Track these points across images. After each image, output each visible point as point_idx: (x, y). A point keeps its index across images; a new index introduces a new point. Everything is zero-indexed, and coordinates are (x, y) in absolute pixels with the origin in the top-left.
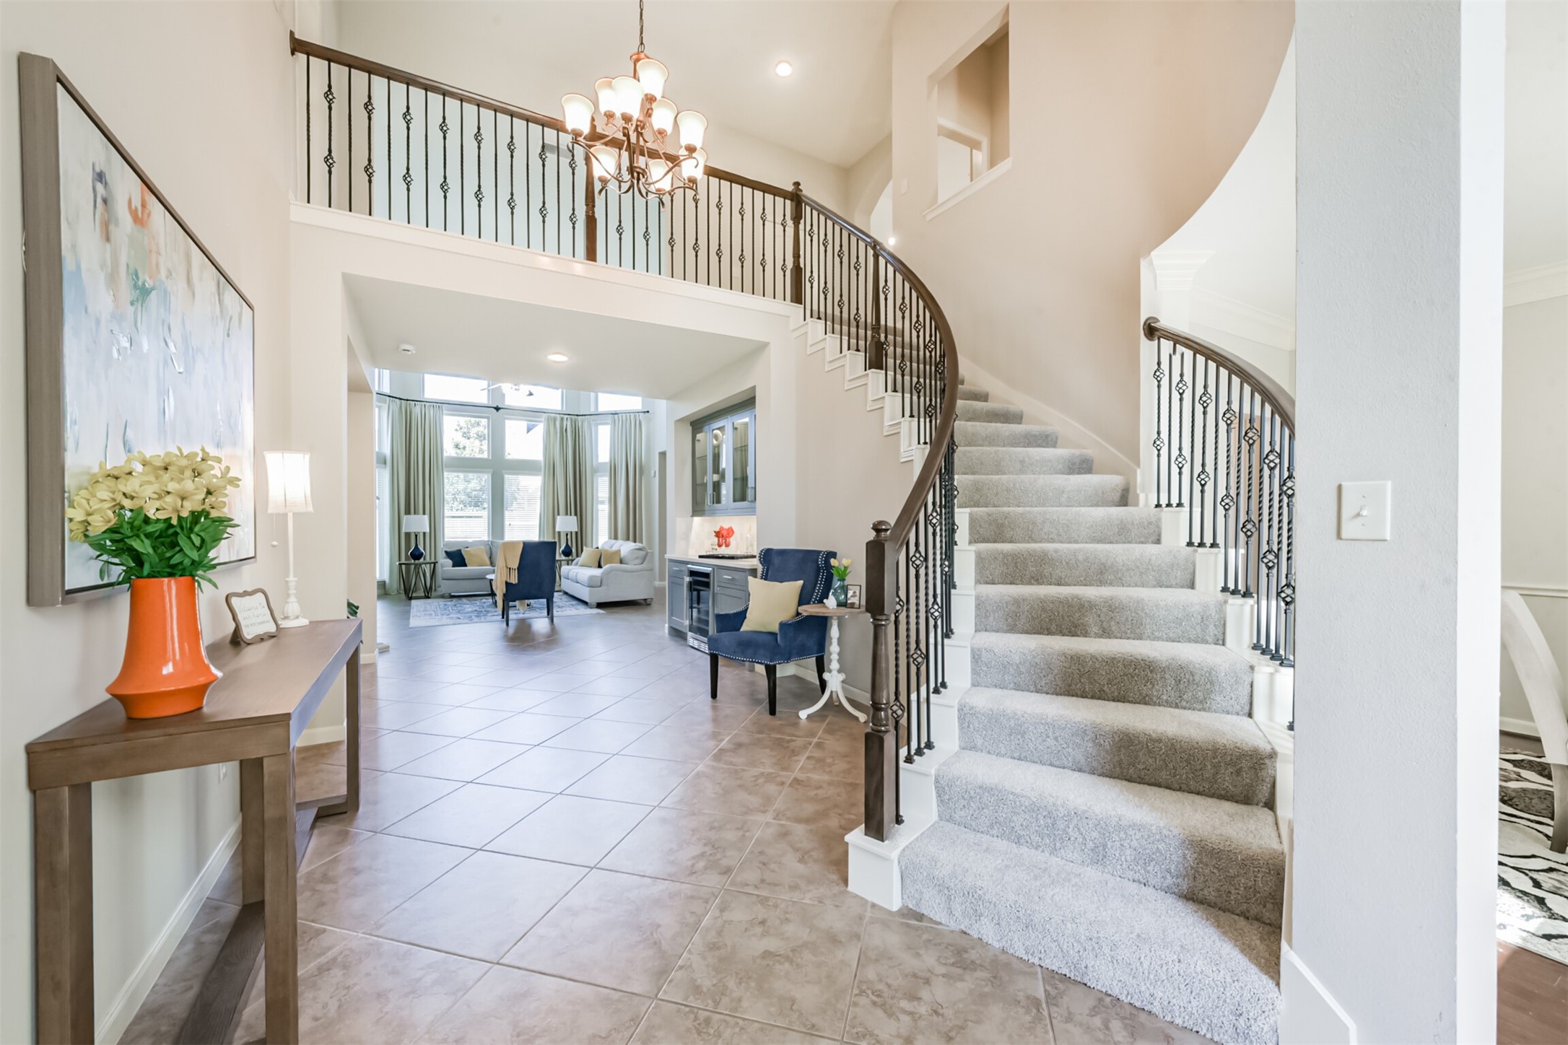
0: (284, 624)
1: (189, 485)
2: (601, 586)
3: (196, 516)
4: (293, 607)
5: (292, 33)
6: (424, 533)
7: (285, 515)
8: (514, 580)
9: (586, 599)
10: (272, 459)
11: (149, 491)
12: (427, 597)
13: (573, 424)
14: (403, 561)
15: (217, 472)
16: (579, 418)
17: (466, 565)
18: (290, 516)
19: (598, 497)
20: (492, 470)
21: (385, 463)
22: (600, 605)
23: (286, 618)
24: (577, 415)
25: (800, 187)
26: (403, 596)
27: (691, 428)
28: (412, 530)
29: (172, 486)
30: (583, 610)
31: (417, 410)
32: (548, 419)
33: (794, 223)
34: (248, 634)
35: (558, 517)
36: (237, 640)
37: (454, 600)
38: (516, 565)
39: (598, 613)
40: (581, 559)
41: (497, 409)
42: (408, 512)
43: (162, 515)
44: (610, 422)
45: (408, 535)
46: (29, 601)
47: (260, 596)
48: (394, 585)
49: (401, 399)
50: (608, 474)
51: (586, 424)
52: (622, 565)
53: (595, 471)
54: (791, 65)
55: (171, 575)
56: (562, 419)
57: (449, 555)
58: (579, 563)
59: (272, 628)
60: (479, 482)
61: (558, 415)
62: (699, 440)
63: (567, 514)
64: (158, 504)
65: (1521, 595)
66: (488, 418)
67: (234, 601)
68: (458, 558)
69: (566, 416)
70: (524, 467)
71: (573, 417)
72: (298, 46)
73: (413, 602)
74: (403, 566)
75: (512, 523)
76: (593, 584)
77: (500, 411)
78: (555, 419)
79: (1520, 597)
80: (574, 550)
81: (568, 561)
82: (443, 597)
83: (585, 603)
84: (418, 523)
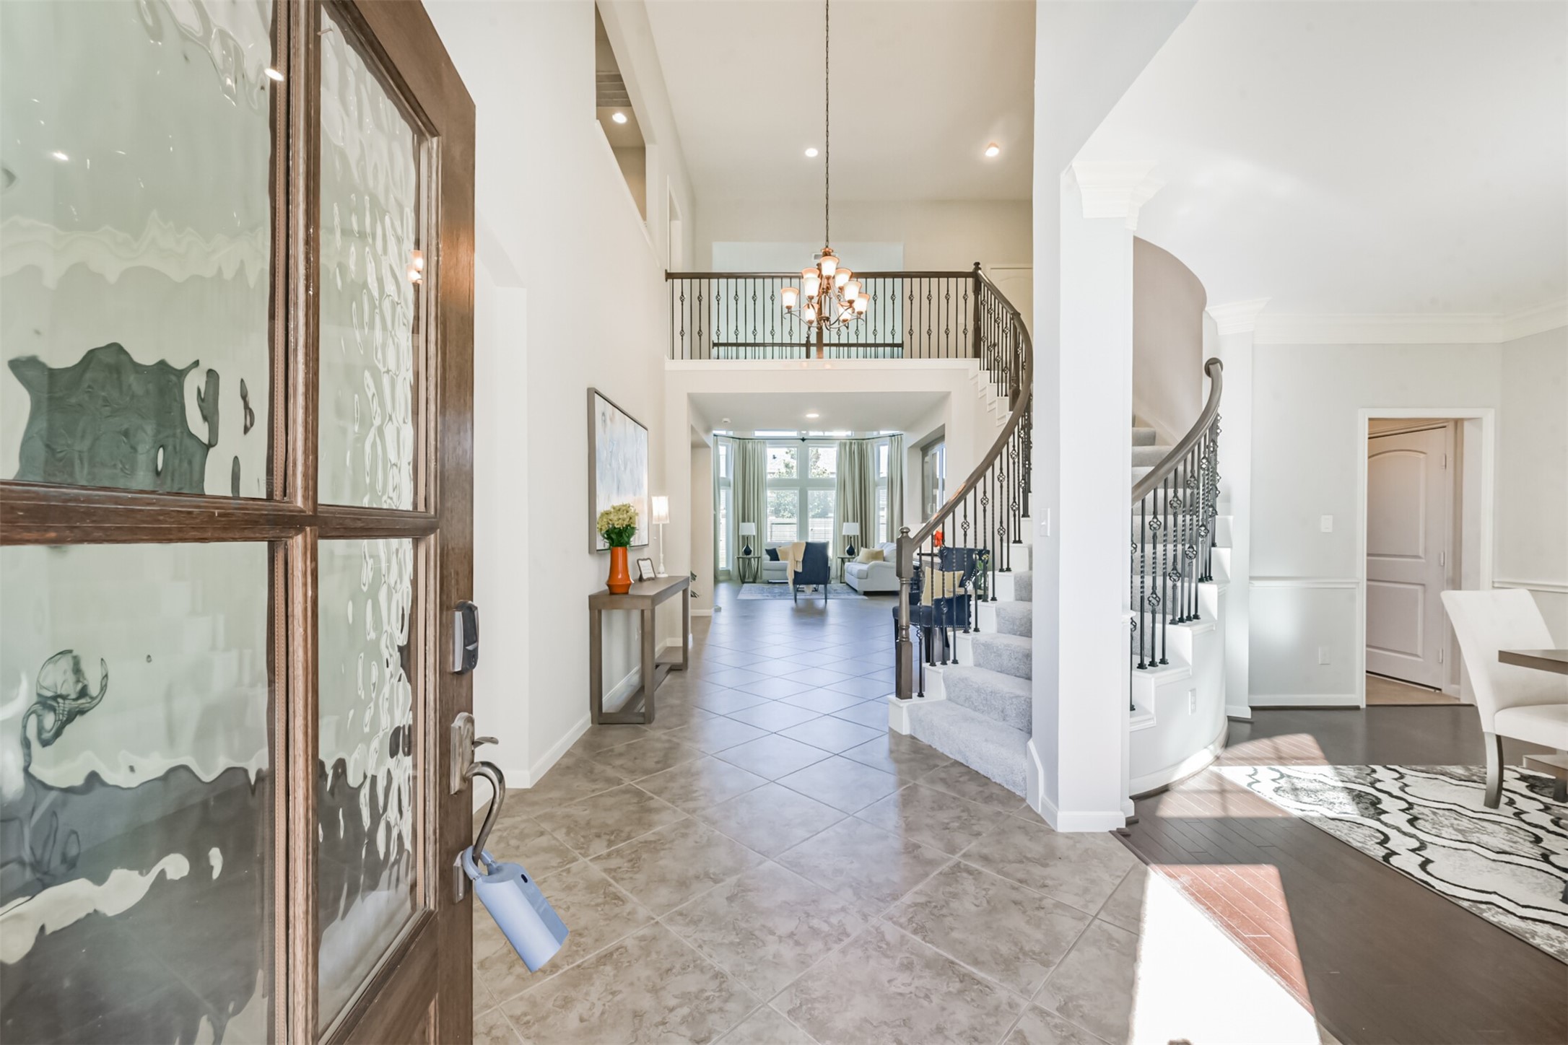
0: (659, 576)
1: (625, 516)
2: (867, 578)
3: (627, 526)
4: (662, 568)
5: (666, 270)
6: (754, 536)
7: (659, 525)
8: (800, 569)
9: (857, 589)
10: (654, 499)
11: (615, 518)
12: (754, 582)
13: (860, 447)
14: (741, 556)
15: (633, 511)
16: (864, 441)
17: (778, 560)
18: (661, 525)
19: (879, 504)
20: (799, 488)
21: (730, 486)
22: (867, 593)
23: (659, 573)
24: (863, 439)
25: (980, 266)
26: (740, 581)
27: (921, 453)
28: (746, 533)
29: (621, 517)
30: (854, 596)
31: (750, 446)
32: (840, 445)
33: (975, 295)
34: (645, 577)
35: (845, 524)
36: (641, 579)
37: (770, 585)
38: (801, 560)
39: (862, 599)
40: (859, 558)
41: (803, 440)
42: (744, 521)
43: (618, 526)
44: (888, 443)
45: (743, 537)
46: (590, 552)
47: (649, 561)
48: (735, 573)
49: (739, 439)
50: (886, 487)
51: (869, 446)
52: (884, 562)
53: (876, 485)
54: (997, 147)
55: (620, 546)
56: (851, 443)
57: (769, 552)
58: (858, 561)
59: (653, 576)
60: (791, 497)
61: (848, 441)
62: (927, 462)
63: (854, 521)
64: (617, 523)
65: (1529, 590)
66: (797, 447)
67: (640, 562)
68: (773, 555)
69: (854, 441)
70: (822, 484)
71: (860, 441)
72: (670, 276)
73: (745, 585)
74: (741, 560)
75: (815, 528)
76: (863, 576)
77: (805, 441)
78: (845, 444)
79: (1528, 592)
80: (856, 551)
81: (849, 559)
82: (764, 583)
83: (856, 591)
84: (749, 529)
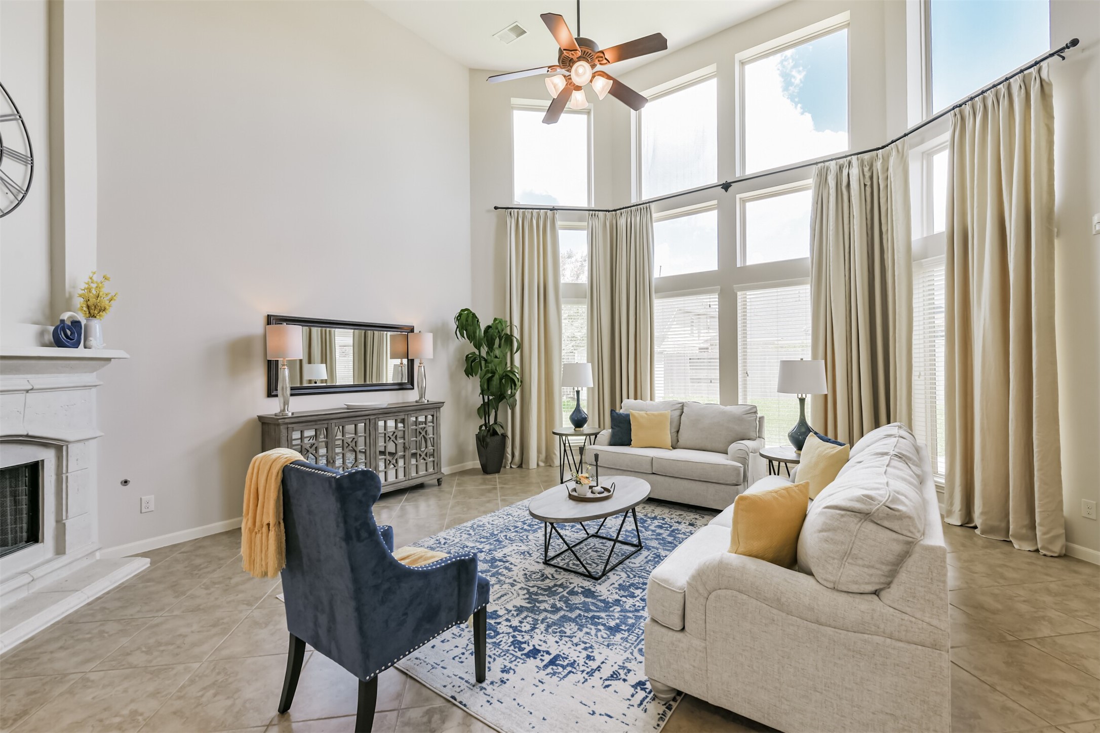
13: (866, 169)
